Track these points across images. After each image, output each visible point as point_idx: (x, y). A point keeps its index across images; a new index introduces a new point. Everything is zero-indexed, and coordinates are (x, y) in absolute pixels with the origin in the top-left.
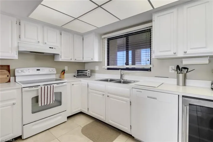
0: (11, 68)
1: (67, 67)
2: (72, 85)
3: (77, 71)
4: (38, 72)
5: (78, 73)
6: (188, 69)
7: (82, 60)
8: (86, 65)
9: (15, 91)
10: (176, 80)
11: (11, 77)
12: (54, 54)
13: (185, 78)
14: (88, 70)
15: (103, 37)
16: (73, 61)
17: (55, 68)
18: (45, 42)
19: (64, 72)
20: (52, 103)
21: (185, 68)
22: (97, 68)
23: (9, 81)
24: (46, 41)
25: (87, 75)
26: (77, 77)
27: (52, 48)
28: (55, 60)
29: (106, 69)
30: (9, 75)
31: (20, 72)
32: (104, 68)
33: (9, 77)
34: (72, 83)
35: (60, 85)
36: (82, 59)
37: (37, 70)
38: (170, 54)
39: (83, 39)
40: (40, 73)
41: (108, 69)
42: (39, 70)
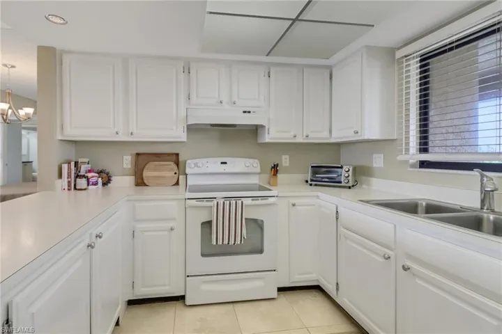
0: (181, 159)
1: (288, 157)
2: (291, 204)
3: (312, 167)
4: (222, 168)
5: (314, 173)
7: (328, 136)
8: (343, 151)
9: (174, 203)
11: (180, 176)
12: (257, 125)
14: (344, 167)
16: (300, 140)
17: (258, 160)
18: (233, 100)
19: (275, 169)
20: (239, 243)
22: (378, 161)
23: (177, 183)
24: (235, 98)
25: (340, 182)
26: (311, 185)
27: (249, 112)
28: (260, 141)
29: (413, 166)
30: (177, 173)
31: (193, 166)
32: (406, 162)
33: (177, 175)
34: (293, 201)
35: (260, 202)
36: (326, 134)
37: (222, 163)
39: (331, 78)
40: (227, 171)
41: (423, 164)
42: (226, 163)
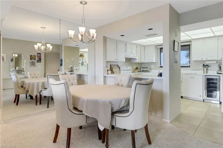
3: (142, 68)
6: (208, 66)
10: (203, 71)
13: (207, 70)
14: (148, 68)
15: (158, 47)
18: (132, 52)
21: (207, 65)
22: (152, 66)
25: (148, 70)
26: (141, 72)
27: (134, 55)
31: (122, 68)
37: (126, 67)
38: (200, 59)
